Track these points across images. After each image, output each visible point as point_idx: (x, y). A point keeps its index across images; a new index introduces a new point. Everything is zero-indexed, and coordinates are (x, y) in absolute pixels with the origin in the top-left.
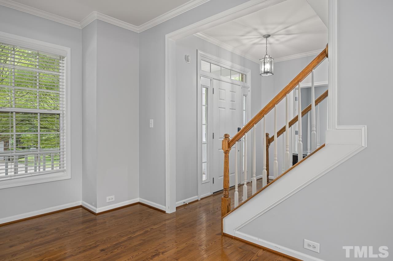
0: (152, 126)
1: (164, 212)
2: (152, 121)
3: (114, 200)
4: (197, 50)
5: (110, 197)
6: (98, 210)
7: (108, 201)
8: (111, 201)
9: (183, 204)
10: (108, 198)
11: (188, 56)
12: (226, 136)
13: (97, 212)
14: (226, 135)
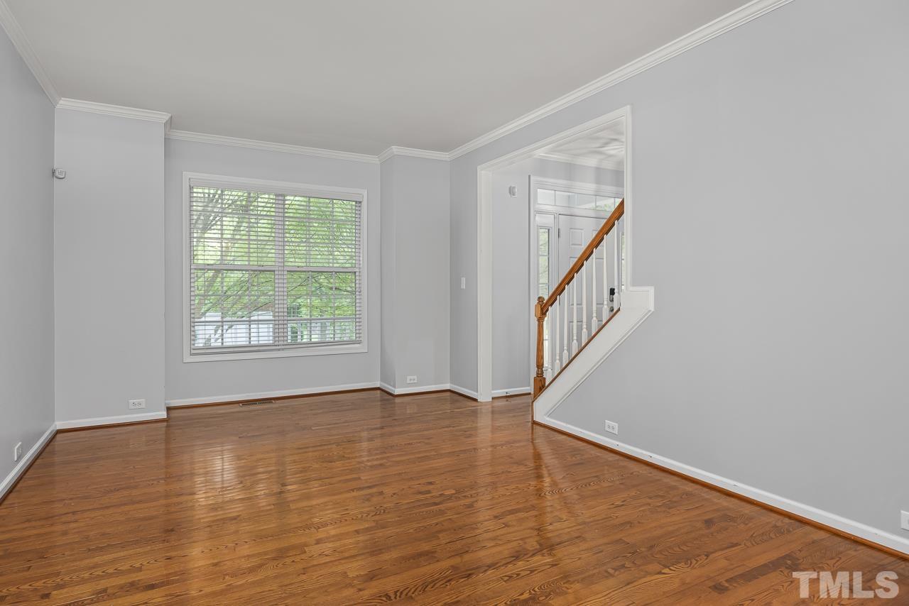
0: (463, 286)
1: (475, 400)
2: (463, 280)
3: (415, 381)
4: (529, 176)
5: (412, 377)
6: (397, 391)
7: (408, 382)
8: (412, 382)
9: (505, 395)
10: (409, 378)
11: (514, 188)
12: (541, 300)
13: (396, 393)
14: (539, 298)
